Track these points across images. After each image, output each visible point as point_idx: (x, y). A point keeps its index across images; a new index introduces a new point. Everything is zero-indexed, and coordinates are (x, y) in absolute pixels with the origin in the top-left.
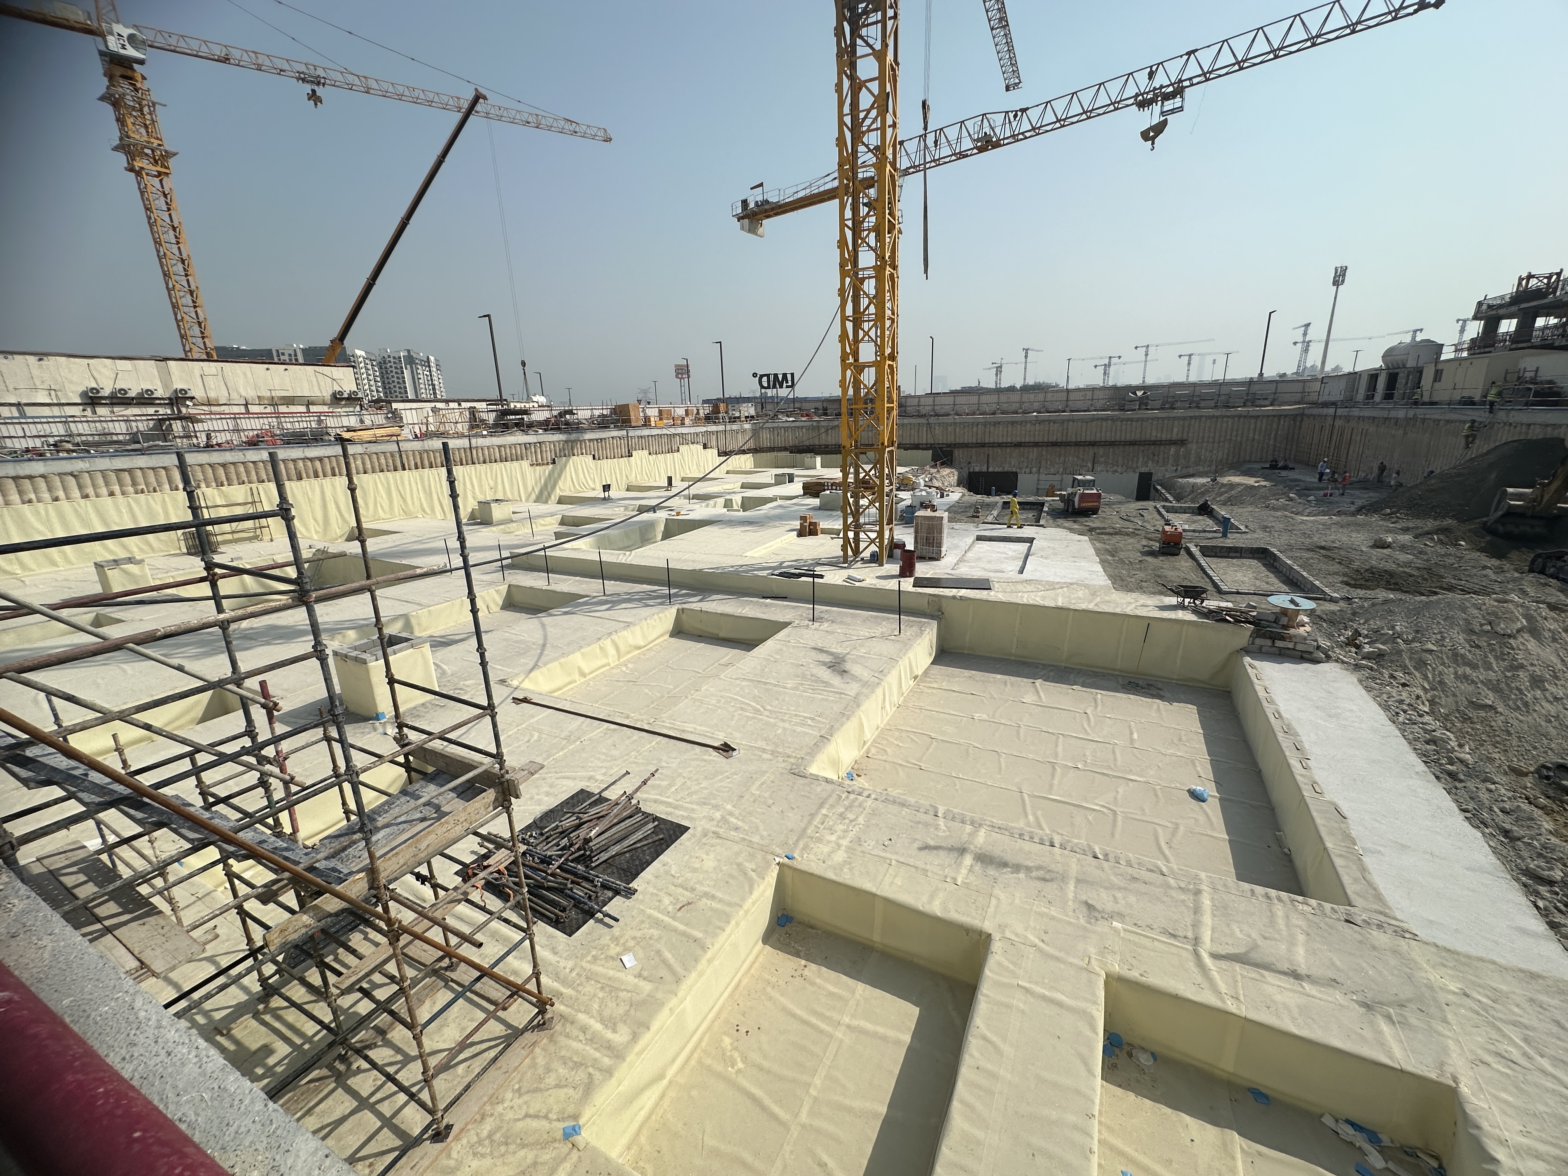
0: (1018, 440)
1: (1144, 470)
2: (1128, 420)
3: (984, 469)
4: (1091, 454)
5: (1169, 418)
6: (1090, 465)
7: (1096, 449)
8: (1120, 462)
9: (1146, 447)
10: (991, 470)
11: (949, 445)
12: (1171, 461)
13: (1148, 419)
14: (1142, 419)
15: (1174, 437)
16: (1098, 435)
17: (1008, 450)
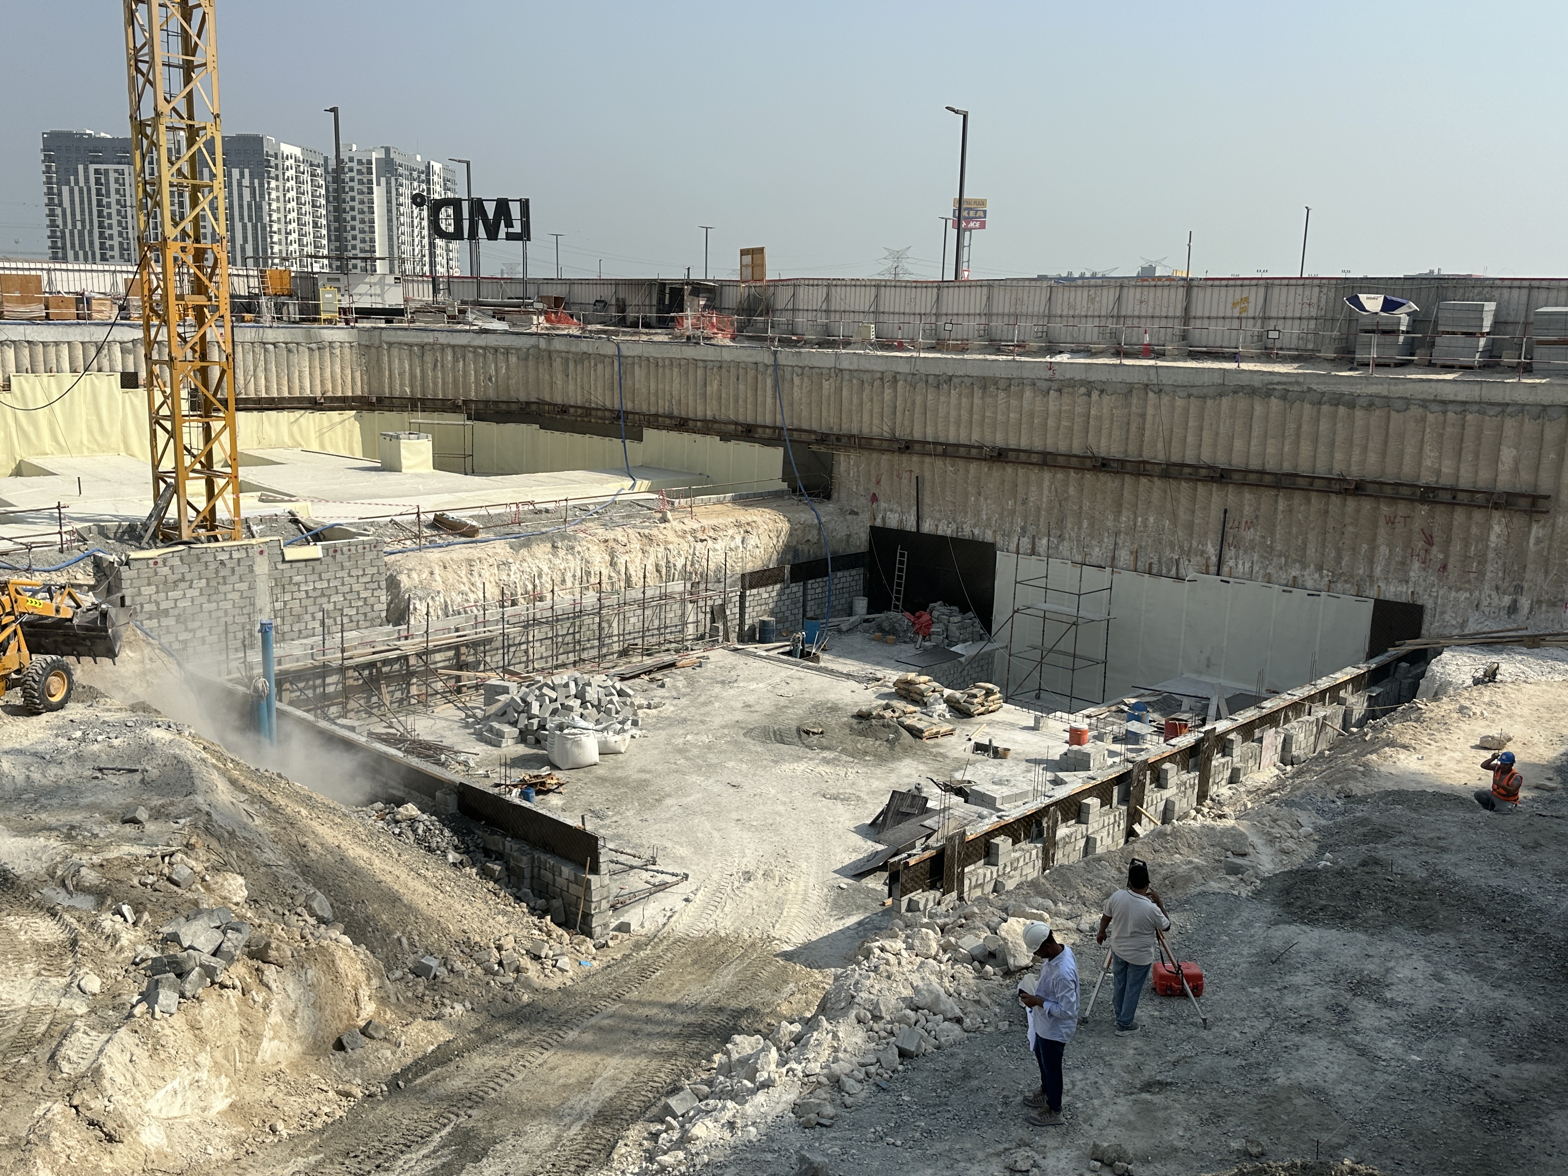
0: (999, 441)
1: (1394, 591)
2: (1337, 400)
3: (910, 525)
4: (1215, 513)
5: (1483, 406)
6: (1211, 551)
7: (1230, 496)
8: (1311, 552)
9: (1402, 509)
10: (927, 527)
11: (823, 438)
12: (1492, 570)
13: (1407, 402)
14: (1387, 402)
15: (1504, 482)
16: (1238, 444)
17: (973, 467)
